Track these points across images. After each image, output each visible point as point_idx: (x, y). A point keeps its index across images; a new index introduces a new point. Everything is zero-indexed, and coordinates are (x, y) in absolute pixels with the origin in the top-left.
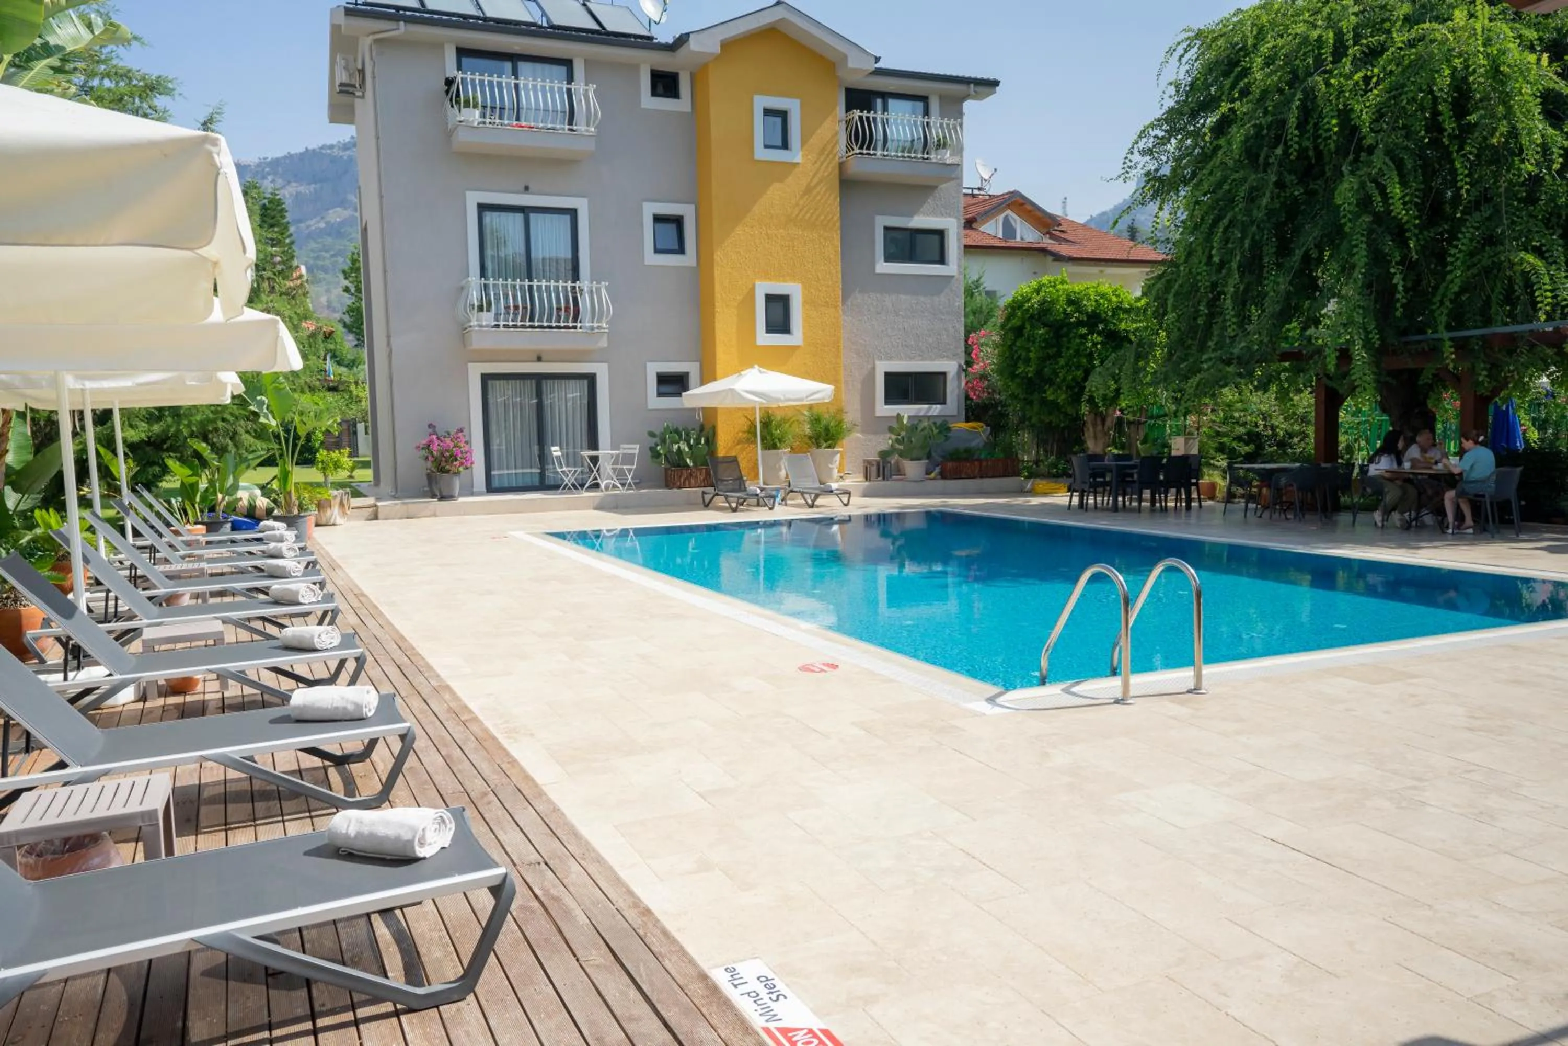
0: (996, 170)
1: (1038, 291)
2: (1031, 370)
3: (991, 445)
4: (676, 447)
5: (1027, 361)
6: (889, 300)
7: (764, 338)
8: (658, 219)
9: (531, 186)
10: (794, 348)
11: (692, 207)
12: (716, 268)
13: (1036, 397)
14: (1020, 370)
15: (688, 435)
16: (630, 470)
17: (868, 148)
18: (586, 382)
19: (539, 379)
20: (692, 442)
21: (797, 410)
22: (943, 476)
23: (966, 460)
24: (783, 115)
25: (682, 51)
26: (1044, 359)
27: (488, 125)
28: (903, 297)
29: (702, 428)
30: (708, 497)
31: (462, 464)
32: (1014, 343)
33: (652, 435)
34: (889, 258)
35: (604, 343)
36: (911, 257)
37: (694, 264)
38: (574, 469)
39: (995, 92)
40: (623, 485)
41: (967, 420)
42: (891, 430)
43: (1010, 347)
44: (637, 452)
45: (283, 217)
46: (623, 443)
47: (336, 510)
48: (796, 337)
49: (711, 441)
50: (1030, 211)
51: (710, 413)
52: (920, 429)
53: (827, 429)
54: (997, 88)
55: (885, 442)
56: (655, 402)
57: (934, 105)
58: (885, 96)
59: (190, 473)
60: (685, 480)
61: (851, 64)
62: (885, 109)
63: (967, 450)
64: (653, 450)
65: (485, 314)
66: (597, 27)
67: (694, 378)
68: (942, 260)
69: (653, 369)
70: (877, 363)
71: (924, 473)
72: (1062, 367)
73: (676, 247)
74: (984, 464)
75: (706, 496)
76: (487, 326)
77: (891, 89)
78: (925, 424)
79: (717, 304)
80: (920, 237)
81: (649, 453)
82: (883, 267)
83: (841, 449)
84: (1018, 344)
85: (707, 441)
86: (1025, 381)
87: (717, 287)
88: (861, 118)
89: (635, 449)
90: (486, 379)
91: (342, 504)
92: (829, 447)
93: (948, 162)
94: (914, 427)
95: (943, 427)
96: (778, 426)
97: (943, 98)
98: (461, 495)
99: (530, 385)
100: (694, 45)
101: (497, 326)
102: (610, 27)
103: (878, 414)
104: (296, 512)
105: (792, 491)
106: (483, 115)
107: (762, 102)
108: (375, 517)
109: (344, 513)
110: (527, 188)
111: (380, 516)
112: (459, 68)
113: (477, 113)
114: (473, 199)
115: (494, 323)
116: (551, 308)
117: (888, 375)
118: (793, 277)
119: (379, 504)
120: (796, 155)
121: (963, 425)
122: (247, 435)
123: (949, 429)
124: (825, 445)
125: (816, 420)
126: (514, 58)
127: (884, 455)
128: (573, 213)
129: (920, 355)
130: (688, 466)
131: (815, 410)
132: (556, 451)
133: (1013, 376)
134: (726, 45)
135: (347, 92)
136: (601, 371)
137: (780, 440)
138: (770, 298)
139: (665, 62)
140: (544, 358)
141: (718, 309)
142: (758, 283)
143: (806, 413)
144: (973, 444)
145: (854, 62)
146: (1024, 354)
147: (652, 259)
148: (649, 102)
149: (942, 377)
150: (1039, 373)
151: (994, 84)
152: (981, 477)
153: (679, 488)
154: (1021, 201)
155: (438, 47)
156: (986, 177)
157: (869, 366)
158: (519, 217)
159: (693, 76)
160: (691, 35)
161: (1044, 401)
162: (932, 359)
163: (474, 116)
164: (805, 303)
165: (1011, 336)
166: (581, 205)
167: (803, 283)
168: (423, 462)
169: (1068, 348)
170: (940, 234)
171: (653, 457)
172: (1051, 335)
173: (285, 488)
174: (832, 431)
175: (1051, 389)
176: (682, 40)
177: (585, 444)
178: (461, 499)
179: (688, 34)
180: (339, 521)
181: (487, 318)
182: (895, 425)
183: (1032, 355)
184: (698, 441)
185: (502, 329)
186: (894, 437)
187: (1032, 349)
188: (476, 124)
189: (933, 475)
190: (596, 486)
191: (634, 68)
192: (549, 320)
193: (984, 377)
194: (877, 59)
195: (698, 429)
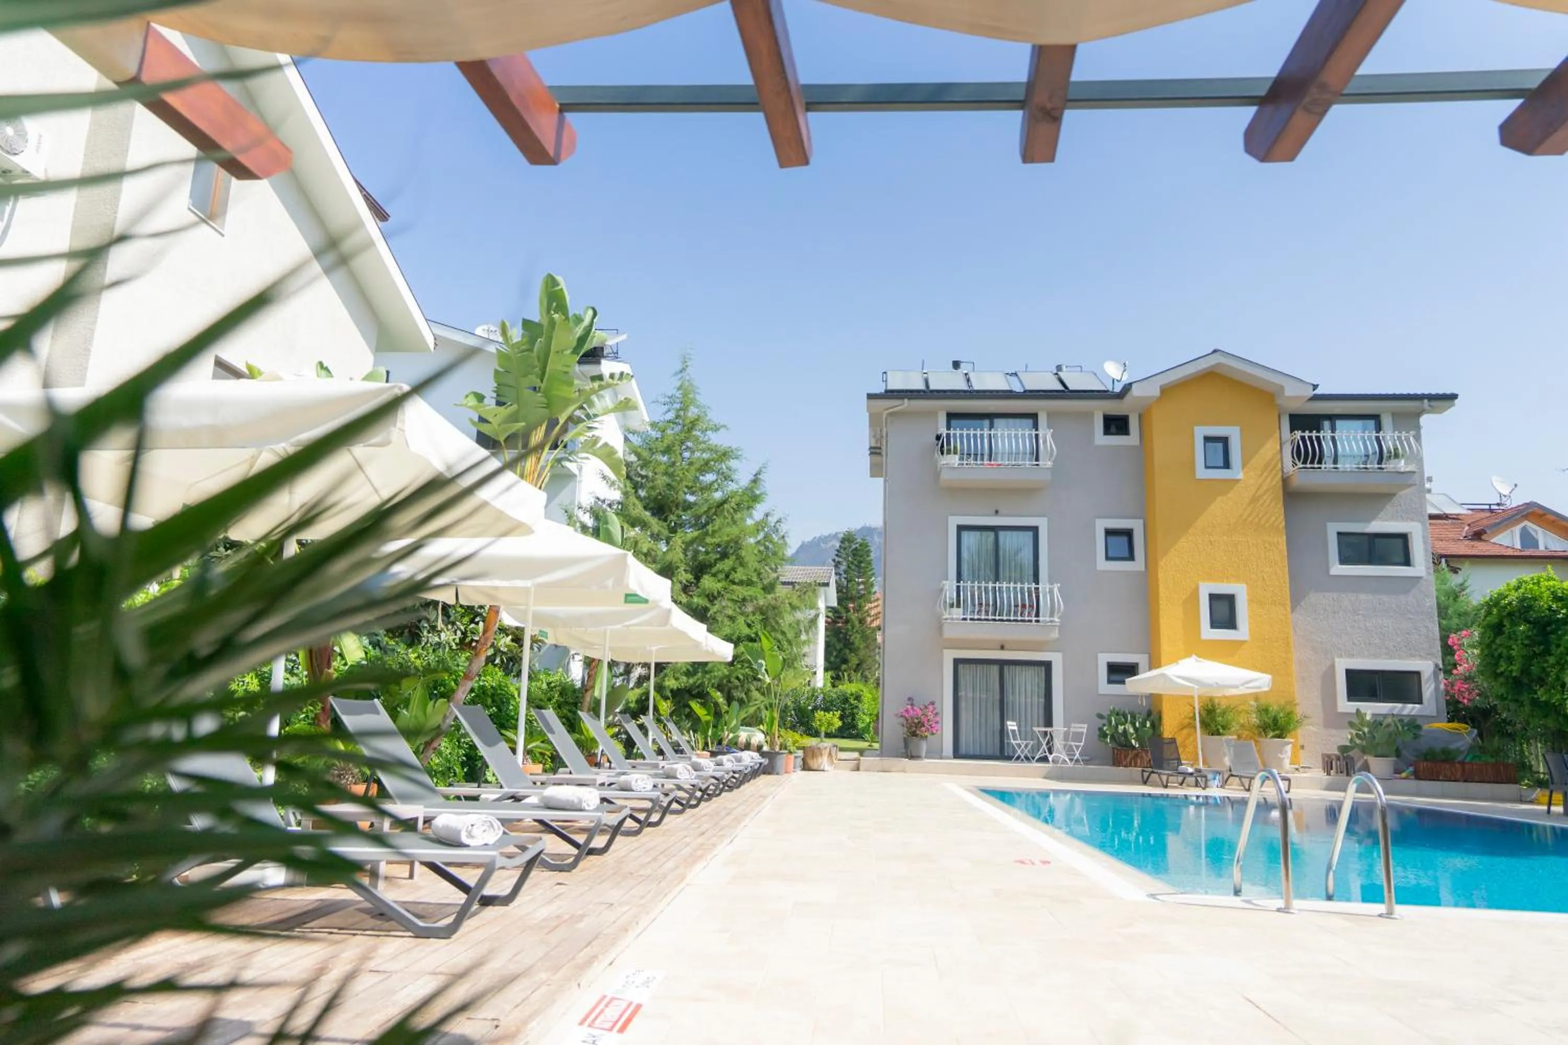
0: (1516, 485)
1: (1517, 588)
2: (1515, 669)
3: (1477, 750)
4: (1121, 728)
5: (1510, 659)
6: (1347, 599)
7: (1208, 633)
8: (1109, 533)
9: (1000, 511)
10: (1242, 643)
11: (1141, 521)
12: (1160, 570)
13: (1525, 698)
14: (1502, 669)
15: (1134, 718)
16: (1077, 747)
17: (1312, 462)
18: (1043, 668)
19: (1002, 663)
20: (1137, 725)
21: (1244, 698)
22: (1418, 776)
23: (1445, 761)
24: (1224, 441)
25: (1128, 398)
26: (1528, 659)
27: (965, 466)
28: (1363, 597)
29: (1149, 714)
30: (1146, 775)
31: (927, 730)
32: (1493, 641)
33: (1100, 716)
34: (1344, 561)
35: (1055, 635)
36: (1371, 560)
37: (1143, 569)
38: (1025, 742)
39: (1454, 405)
40: (1071, 760)
41: (1450, 720)
42: (1351, 725)
43: (1489, 646)
44: (1085, 731)
45: (868, 556)
46: (1075, 722)
47: (825, 758)
48: (1243, 631)
49: (1156, 725)
50: (1553, 521)
51: (1155, 699)
52: (1384, 724)
53: (1275, 720)
54: (1456, 401)
55: (1344, 737)
56: (1105, 687)
57: (1386, 421)
58: (1332, 418)
59: (706, 712)
60: (1131, 760)
61: (1288, 393)
62: (1333, 430)
63: (1445, 752)
64: (1100, 729)
65: (955, 610)
66: (1063, 389)
67: (1141, 668)
68: (1407, 562)
69: (1104, 659)
70: (1337, 660)
71: (1392, 770)
72: (1553, 666)
73: (1126, 555)
74: (1467, 767)
75: (1145, 773)
76: (957, 619)
77: (1337, 411)
78: (1389, 720)
79: (1161, 602)
80: (1377, 540)
81: (1098, 733)
82: (1338, 569)
83: (1292, 740)
84: (1498, 641)
85: (1153, 726)
86: (1510, 680)
87: (1162, 589)
88: (1303, 438)
89: (1083, 728)
90: (957, 662)
91: (830, 754)
92: (1279, 736)
93: (1402, 470)
94: (1377, 723)
95: (1413, 725)
96: (1224, 713)
97: (1395, 415)
98: (927, 757)
99: (995, 669)
100: (1136, 391)
101: (965, 619)
102: (1072, 387)
103: (1340, 710)
104: (777, 749)
105: (1232, 775)
106: (961, 459)
107: (1201, 432)
108: (857, 769)
109: (832, 763)
110: (997, 512)
111: (861, 768)
112: (948, 428)
113: (957, 457)
114: (954, 522)
115: (962, 617)
116: (1009, 605)
117: (1349, 673)
118: (1238, 578)
119: (861, 758)
120: (1237, 472)
121: (1444, 725)
122: (757, 692)
123: (1419, 727)
124: (1271, 734)
125: (1263, 710)
126: (991, 417)
127: (1343, 749)
128: (1035, 530)
129: (1386, 654)
130: (1134, 748)
131: (1263, 701)
132: (1011, 725)
133: (1496, 676)
134: (1165, 390)
135: (876, 453)
136: (1056, 659)
137: (1224, 728)
138: (1213, 597)
139: (1114, 408)
140: (1007, 646)
141: (1161, 607)
142: (1201, 583)
143: (1253, 703)
144: (1453, 746)
145: (1291, 390)
146: (1505, 651)
147: (1102, 564)
148: (1101, 439)
149: (1415, 676)
150: (1525, 671)
151: (1453, 397)
152: (1466, 781)
153: (1126, 766)
154: (1541, 512)
155: (933, 414)
156: (1506, 492)
157: (1329, 663)
158: (991, 535)
159: (1140, 416)
160: (1134, 386)
161: (1535, 703)
162: (1400, 658)
163: (954, 460)
164: (1251, 601)
165: (1489, 633)
166: (1042, 523)
167: (1246, 583)
168: (901, 727)
169: (1558, 646)
170: (1404, 538)
171: (1100, 736)
172: (1535, 631)
173: (771, 730)
174: (1281, 722)
175: (1542, 689)
176: (1127, 388)
177: (1042, 722)
178: (927, 761)
179: (1131, 384)
180: (826, 768)
181: (957, 613)
182: (1356, 721)
183: (1514, 653)
184: (1143, 724)
185: (968, 621)
186: (1354, 732)
187: (1514, 647)
188: (956, 465)
189: (1404, 775)
190: (1044, 759)
191: (1089, 415)
192: (1009, 614)
193: (1468, 679)
194: (1315, 387)
195: (1145, 713)
